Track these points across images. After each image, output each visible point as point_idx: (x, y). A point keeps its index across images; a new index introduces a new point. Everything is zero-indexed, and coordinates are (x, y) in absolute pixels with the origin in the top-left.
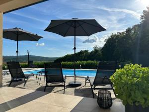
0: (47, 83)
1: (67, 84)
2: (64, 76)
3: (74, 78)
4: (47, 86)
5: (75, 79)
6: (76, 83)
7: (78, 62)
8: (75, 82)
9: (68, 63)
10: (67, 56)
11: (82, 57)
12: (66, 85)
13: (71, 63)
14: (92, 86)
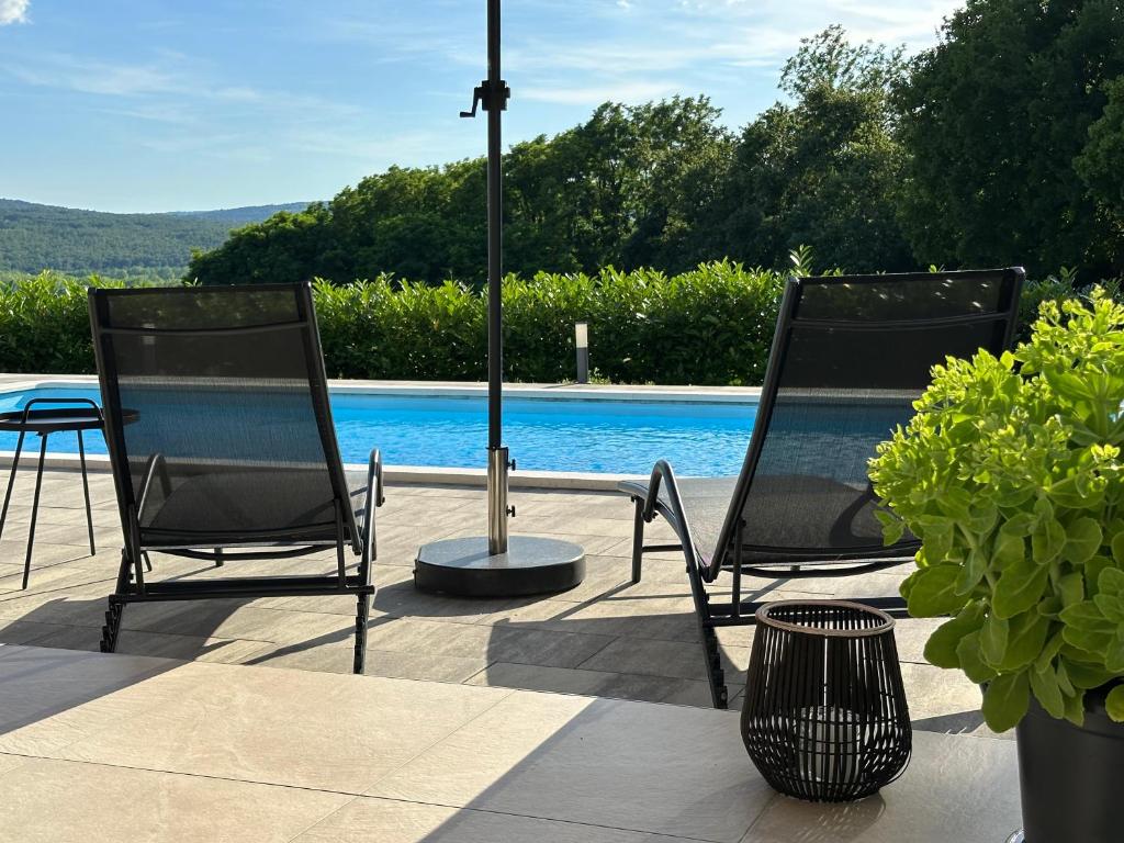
0: (131, 556)
1: (389, 572)
2: (354, 471)
3: (481, 503)
4: (130, 590)
5: (501, 513)
6: (513, 560)
7: (549, 287)
8: (497, 547)
9: (409, 296)
10: (386, 194)
11: (612, 204)
12: (379, 578)
13: (453, 295)
14: (700, 575)
